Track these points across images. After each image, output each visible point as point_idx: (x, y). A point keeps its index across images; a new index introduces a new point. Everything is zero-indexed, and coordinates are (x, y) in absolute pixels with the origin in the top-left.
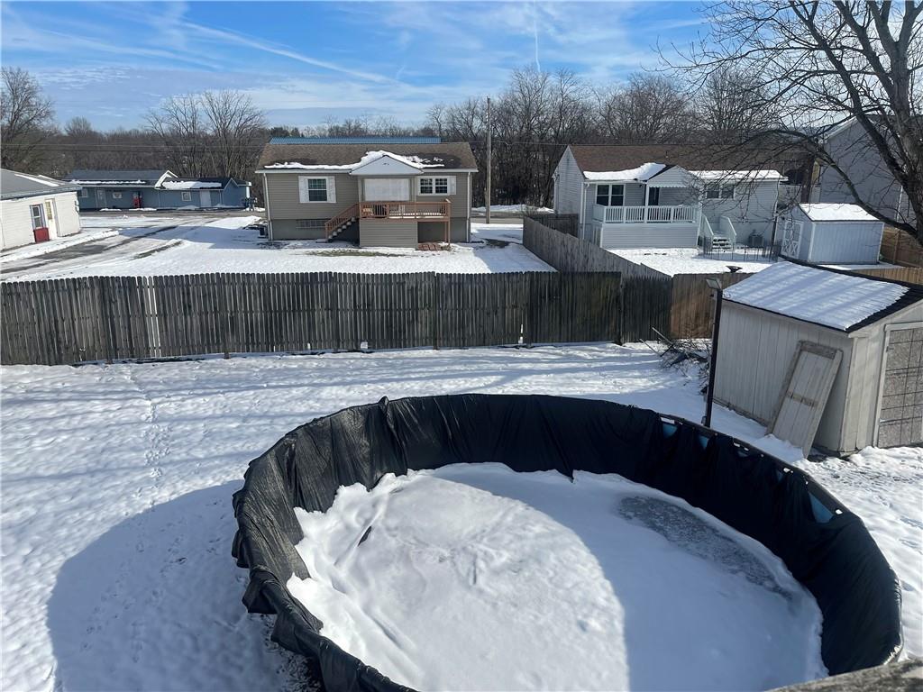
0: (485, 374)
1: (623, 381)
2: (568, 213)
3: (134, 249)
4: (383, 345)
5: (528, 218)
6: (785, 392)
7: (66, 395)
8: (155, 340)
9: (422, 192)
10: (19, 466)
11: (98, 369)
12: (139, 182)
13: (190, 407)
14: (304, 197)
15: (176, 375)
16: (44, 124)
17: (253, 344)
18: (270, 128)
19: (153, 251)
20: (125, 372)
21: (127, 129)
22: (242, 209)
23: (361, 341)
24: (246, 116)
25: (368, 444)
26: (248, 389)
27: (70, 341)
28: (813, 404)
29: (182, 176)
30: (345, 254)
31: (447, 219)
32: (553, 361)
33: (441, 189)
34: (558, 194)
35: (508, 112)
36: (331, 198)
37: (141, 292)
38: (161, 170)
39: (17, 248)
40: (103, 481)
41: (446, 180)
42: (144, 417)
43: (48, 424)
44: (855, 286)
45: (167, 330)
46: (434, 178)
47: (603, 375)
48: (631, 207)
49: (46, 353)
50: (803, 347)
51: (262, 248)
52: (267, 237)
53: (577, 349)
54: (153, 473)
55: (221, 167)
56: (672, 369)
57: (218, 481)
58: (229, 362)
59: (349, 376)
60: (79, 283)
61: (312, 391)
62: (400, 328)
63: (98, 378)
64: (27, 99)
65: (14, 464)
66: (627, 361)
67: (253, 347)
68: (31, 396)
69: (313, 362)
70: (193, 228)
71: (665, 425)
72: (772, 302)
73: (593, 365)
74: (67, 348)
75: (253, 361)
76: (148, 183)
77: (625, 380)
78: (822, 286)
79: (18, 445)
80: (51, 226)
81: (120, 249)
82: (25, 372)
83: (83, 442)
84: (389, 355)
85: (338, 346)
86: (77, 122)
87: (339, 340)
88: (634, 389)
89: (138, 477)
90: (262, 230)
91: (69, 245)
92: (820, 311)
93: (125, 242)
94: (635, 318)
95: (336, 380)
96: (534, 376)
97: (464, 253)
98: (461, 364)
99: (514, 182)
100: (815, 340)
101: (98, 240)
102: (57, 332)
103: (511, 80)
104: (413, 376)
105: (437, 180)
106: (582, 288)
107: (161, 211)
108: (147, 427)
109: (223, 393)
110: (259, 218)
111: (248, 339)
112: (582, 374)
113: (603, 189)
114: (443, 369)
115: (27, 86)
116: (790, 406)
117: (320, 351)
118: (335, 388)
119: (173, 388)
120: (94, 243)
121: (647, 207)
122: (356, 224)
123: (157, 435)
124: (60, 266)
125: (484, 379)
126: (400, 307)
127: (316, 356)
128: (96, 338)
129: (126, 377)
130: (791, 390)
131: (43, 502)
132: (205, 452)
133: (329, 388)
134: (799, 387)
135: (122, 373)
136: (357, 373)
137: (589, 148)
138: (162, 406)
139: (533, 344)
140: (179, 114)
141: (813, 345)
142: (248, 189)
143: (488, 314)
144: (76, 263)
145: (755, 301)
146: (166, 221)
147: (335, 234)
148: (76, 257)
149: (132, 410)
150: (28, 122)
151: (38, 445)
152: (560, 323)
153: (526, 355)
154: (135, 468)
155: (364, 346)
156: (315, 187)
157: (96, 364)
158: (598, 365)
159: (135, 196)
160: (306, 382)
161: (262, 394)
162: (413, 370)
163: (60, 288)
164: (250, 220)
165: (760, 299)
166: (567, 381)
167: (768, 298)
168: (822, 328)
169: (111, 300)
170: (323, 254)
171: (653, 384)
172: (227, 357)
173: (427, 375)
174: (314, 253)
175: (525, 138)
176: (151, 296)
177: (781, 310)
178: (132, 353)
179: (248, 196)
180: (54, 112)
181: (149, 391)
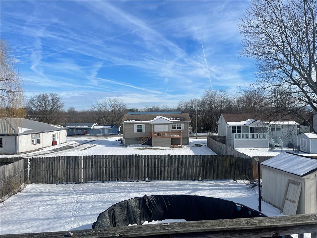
0: (185, 190)
1: (233, 193)
2: (223, 135)
3: (81, 148)
4: (153, 179)
5: (209, 137)
6: (285, 198)
7: (52, 194)
8: (81, 176)
9: (173, 129)
10: (34, 215)
11: (63, 185)
12: (86, 126)
13: (88, 198)
14: (135, 131)
15: (86, 188)
16: (61, 109)
17: (111, 178)
18: (129, 109)
19: (87, 148)
20: (71, 186)
21: (86, 110)
22: (117, 134)
23: (146, 178)
24: (121, 106)
25: (139, 210)
26: (107, 193)
27: (56, 176)
28: (294, 202)
29: (99, 125)
30: (147, 149)
31: (181, 137)
32: (210, 186)
33: (179, 128)
34: (219, 129)
35: (204, 103)
36: (144, 131)
37: (79, 160)
38: (94, 122)
39: (47, 147)
40: (58, 221)
41: (181, 125)
42: (74, 201)
43: (45, 202)
44: (306, 161)
45: (85, 173)
46: (177, 124)
47: (227, 191)
48: (244, 134)
49: (48, 180)
50: (289, 182)
51: (121, 147)
52: (123, 143)
53: (220, 182)
54: (73, 219)
55: (112, 121)
56: (251, 190)
57: (92, 222)
58: (103, 184)
59: (140, 189)
60: (61, 158)
61: (127, 194)
62: (159, 173)
63: (62, 188)
64: (56, 102)
65: (33, 214)
66: (236, 187)
67: (111, 179)
68: (42, 193)
69: (129, 184)
70: (100, 141)
71: (237, 207)
72: (279, 166)
73: (224, 188)
74: (55, 178)
75: (111, 184)
76: (89, 127)
77: (234, 193)
78: (296, 161)
79: (35, 209)
80: (58, 140)
81: (77, 147)
82: (41, 186)
83: (54, 208)
84: (155, 183)
85: (138, 180)
86: (71, 108)
87: (139, 177)
88: (237, 196)
89: (68, 220)
90: (122, 141)
91: (62, 146)
92: (294, 169)
93: (79, 145)
94: (240, 171)
95: (136, 190)
96: (202, 191)
97: (187, 149)
98: (178, 186)
99: (207, 125)
100: (293, 179)
101: (71, 145)
102: (53, 173)
103: (204, 93)
104: (161, 190)
105: (178, 125)
106: (220, 160)
107: (92, 135)
108: (74, 204)
109: (99, 194)
110: (122, 137)
111: (110, 176)
112: (219, 191)
113: (234, 128)
114: (172, 188)
115: (57, 98)
116: (287, 203)
117: (133, 181)
118: (135, 193)
119: (84, 192)
120: (70, 146)
121: (249, 134)
122: (151, 139)
123: (77, 207)
124: (58, 153)
125: (185, 191)
126: (159, 166)
127: (131, 182)
128: (64, 175)
129: (71, 188)
130: (287, 197)
131: (39, 226)
132: (90, 213)
133: (133, 193)
134: (290, 196)
135: (70, 187)
136: (144, 188)
137: (228, 114)
138: (80, 197)
139: (204, 180)
140: (101, 106)
141: (293, 181)
142: (120, 128)
143: (188, 169)
144: (63, 152)
145: (274, 166)
146: (93, 139)
147: (144, 142)
148: (64, 150)
149: (71, 199)
150: (56, 109)
151: (41, 209)
152: (213, 173)
153: (201, 184)
154: (68, 217)
155: (147, 179)
156: (139, 127)
157: (63, 184)
158: (226, 188)
159: (85, 131)
160: (126, 191)
161: (111, 195)
162: (162, 188)
163: (56, 159)
164: (119, 138)
165: (275, 165)
166: (214, 193)
167: (278, 165)
168: (295, 175)
169: (70, 163)
170: (140, 149)
171: (244, 195)
172: (103, 182)
173: (166, 189)
174: (137, 149)
175: (210, 111)
176: (82, 162)
177: (282, 169)
178: (74, 180)
179: (120, 130)
180: (64, 106)
181: (77, 193)
